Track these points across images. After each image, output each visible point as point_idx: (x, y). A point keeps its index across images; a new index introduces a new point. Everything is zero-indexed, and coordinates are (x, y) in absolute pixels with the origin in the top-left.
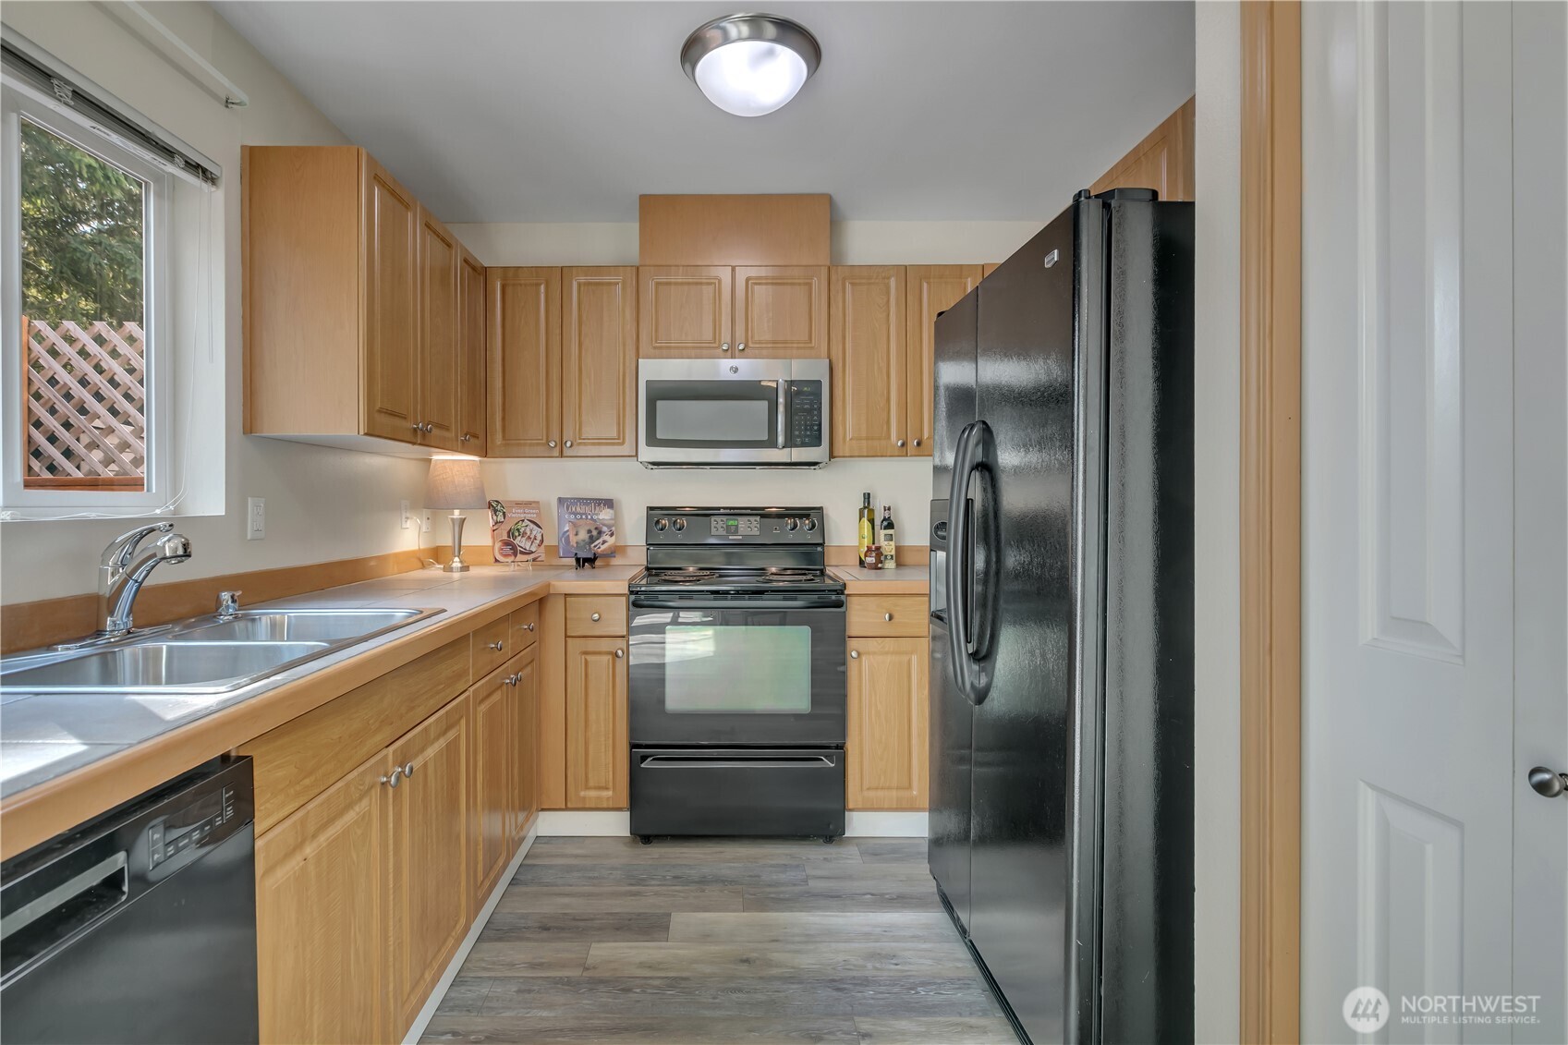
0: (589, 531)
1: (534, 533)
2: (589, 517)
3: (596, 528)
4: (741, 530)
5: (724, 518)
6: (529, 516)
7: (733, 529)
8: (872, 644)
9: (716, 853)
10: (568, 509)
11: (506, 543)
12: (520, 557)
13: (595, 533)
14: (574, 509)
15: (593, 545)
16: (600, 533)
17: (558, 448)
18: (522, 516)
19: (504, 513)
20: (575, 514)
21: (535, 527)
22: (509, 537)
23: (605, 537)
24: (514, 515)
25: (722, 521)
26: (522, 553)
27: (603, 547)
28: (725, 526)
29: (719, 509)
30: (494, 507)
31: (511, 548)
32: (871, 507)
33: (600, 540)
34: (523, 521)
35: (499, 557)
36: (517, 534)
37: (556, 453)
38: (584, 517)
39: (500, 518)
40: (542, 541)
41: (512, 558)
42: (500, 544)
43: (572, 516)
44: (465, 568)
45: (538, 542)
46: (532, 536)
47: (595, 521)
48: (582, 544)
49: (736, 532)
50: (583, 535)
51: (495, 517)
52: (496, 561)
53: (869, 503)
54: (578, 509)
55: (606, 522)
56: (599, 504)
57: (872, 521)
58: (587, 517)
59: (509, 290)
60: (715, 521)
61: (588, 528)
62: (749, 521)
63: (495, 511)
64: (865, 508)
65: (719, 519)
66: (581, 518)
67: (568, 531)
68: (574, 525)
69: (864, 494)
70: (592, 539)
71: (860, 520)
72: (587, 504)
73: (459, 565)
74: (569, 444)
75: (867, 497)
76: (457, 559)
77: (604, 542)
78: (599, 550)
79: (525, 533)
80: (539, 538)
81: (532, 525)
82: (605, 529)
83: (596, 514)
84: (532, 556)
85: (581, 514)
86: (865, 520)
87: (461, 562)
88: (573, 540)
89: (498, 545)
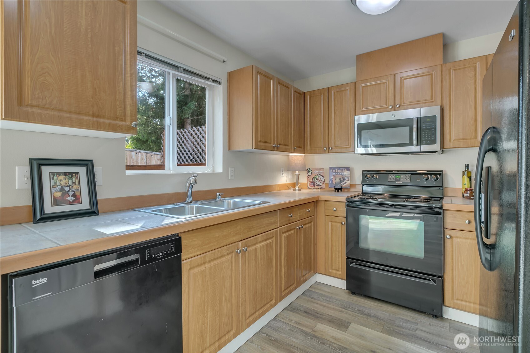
0: (340, 179)
1: (321, 179)
2: (340, 174)
3: (343, 178)
4: (402, 180)
5: (394, 175)
6: (320, 173)
7: (398, 179)
8: (459, 233)
9: (379, 306)
10: (332, 171)
11: (312, 182)
12: (316, 187)
13: (342, 179)
14: (335, 171)
15: (341, 184)
16: (344, 179)
17: (327, 150)
18: (318, 173)
19: (311, 172)
20: (335, 173)
21: (322, 177)
22: (313, 180)
23: (346, 181)
24: (315, 173)
25: (393, 176)
26: (317, 186)
27: (345, 185)
28: (394, 178)
29: (392, 171)
30: (308, 170)
31: (313, 184)
32: (470, 170)
33: (344, 182)
34: (318, 175)
35: (309, 187)
36: (315, 179)
37: (327, 151)
38: (338, 174)
39: (310, 174)
40: (324, 182)
41: (313, 187)
42: (310, 182)
43: (334, 174)
44: (300, 190)
45: (323, 182)
46: (321, 180)
47: (342, 175)
48: (337, 183)
49: (399, 180)
50: (338, 180)
51: (308, 174)
52: (308, 188)
53: (468, 168)
54: (336, 171)
55: (347, 176)
56: (344, 169)
57: (470, 178)
58: (339, 174)
59: (312, 98)
60: (390, 176)
61: (340, 178)
62: (405, 176)
63: (309, 172)
64: (466, 171)
65: (392, 175)
66: (337, 174)
67: (332, 179)
68: (335, 176)
69: (465, 165)
70: (341, 182)
71: (463, 176)
72: (340, 169)
73: (298, 189)
74: (331, 148)
75: (467, 166)
76: (297, 187)
77: (345, 183)
78: (344, 186)
79: (318, 179)
80: (323, 181)
81: (321, 177)
82: (346, 178)
83: (343, 173)
84: (320, 187)
85: (337, 173)
86: (466, 177)
87: (298, 188)
88: (334, 182)
89: (309, 183)
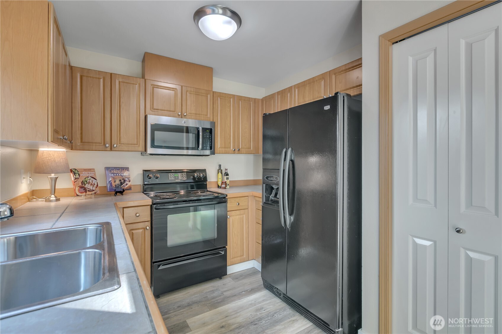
0: (120, 180)
1: (94, 182)
2: (120, 175)
3: (123, 179)
4: (180, 178)
5: (173, 174)
6: (90, 175)
7: (177, 177)
10: (110, 172)
11: (81, 187)
12: (88, 193)
13: (122, 181)
14: (113, 172)
15: (122, 186)
16: (125, 181)
18: (88, 175)
19: (79, 174)
20: (114, 174)
21: (94, 180)
22: (82, 184)
23: (127, 182)
24: (84, 175)
25: (173, 175)
26: (89, 191)
27: (126, 186)
28: (174, 176)
29: (171, 170)
30: (73, 171)
31: (83, 189)
32: (221, 169)
33: (125, 184)
34: (88, 177)
35: (78, 193)
36: (86, 183)
37: (109, 149)
38: (117, 175)
39: (77, 176)
40: (97, 185)
41: (84, 194)
42: (78, 188)
43: (113, 175)
44: (58, 200)
45: (95, 186)
46: (93, 184)
47: (122, 176)
48: (118, 185)
49: (178, 179)
50: (118, 182)
51: (75, 176)
52: (77, 195)
53: (221, 168)
54: (115, 172)
55: (127, 176)
56: (123, 169)
57: (222, 173)
58: (119, 175)
60: (170, 175)
61: (119, 179)
62: (182, 174)
63: (75, 173)
64: (219, 169)
65: (171, 174)
66: (116, 175)
67: (111, 181)
68: (114, 178)
69: (219, 165)
70: (122, 184)
71: (218, 173)
72: (119, 170)
73: (54, 199)
74: (114, 146)
75: (220, 166)
76: (53, 196)
77: (127, 184)
78: (125, 188)
79: (89, 182)
80: (96, 184)
81: (92, 179)
82: (126, 179)
83: (123, 174)
84: (93, 192)
85: (116, 174)
86: (220, 173)
87: (56, 197)
88: (114, 184)
89: (77, 189)
